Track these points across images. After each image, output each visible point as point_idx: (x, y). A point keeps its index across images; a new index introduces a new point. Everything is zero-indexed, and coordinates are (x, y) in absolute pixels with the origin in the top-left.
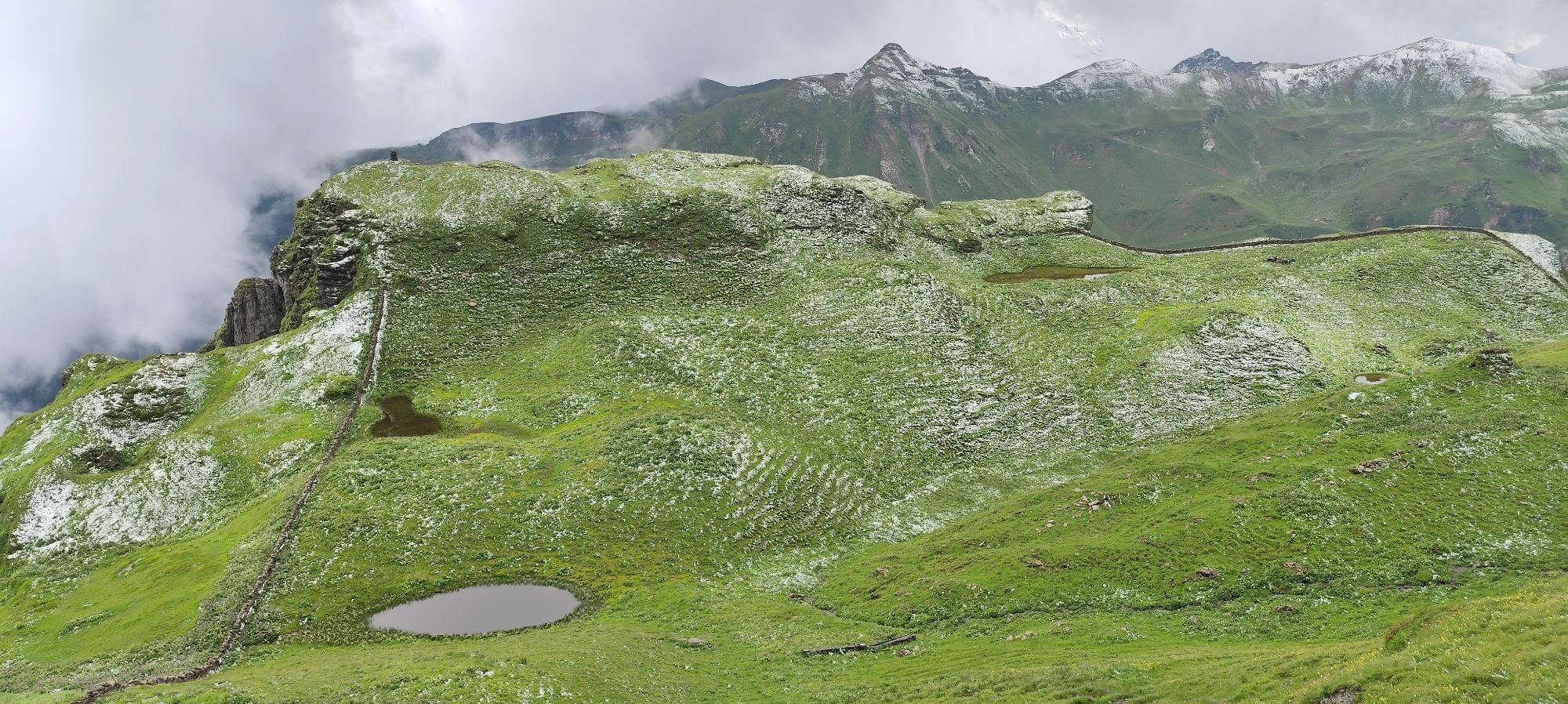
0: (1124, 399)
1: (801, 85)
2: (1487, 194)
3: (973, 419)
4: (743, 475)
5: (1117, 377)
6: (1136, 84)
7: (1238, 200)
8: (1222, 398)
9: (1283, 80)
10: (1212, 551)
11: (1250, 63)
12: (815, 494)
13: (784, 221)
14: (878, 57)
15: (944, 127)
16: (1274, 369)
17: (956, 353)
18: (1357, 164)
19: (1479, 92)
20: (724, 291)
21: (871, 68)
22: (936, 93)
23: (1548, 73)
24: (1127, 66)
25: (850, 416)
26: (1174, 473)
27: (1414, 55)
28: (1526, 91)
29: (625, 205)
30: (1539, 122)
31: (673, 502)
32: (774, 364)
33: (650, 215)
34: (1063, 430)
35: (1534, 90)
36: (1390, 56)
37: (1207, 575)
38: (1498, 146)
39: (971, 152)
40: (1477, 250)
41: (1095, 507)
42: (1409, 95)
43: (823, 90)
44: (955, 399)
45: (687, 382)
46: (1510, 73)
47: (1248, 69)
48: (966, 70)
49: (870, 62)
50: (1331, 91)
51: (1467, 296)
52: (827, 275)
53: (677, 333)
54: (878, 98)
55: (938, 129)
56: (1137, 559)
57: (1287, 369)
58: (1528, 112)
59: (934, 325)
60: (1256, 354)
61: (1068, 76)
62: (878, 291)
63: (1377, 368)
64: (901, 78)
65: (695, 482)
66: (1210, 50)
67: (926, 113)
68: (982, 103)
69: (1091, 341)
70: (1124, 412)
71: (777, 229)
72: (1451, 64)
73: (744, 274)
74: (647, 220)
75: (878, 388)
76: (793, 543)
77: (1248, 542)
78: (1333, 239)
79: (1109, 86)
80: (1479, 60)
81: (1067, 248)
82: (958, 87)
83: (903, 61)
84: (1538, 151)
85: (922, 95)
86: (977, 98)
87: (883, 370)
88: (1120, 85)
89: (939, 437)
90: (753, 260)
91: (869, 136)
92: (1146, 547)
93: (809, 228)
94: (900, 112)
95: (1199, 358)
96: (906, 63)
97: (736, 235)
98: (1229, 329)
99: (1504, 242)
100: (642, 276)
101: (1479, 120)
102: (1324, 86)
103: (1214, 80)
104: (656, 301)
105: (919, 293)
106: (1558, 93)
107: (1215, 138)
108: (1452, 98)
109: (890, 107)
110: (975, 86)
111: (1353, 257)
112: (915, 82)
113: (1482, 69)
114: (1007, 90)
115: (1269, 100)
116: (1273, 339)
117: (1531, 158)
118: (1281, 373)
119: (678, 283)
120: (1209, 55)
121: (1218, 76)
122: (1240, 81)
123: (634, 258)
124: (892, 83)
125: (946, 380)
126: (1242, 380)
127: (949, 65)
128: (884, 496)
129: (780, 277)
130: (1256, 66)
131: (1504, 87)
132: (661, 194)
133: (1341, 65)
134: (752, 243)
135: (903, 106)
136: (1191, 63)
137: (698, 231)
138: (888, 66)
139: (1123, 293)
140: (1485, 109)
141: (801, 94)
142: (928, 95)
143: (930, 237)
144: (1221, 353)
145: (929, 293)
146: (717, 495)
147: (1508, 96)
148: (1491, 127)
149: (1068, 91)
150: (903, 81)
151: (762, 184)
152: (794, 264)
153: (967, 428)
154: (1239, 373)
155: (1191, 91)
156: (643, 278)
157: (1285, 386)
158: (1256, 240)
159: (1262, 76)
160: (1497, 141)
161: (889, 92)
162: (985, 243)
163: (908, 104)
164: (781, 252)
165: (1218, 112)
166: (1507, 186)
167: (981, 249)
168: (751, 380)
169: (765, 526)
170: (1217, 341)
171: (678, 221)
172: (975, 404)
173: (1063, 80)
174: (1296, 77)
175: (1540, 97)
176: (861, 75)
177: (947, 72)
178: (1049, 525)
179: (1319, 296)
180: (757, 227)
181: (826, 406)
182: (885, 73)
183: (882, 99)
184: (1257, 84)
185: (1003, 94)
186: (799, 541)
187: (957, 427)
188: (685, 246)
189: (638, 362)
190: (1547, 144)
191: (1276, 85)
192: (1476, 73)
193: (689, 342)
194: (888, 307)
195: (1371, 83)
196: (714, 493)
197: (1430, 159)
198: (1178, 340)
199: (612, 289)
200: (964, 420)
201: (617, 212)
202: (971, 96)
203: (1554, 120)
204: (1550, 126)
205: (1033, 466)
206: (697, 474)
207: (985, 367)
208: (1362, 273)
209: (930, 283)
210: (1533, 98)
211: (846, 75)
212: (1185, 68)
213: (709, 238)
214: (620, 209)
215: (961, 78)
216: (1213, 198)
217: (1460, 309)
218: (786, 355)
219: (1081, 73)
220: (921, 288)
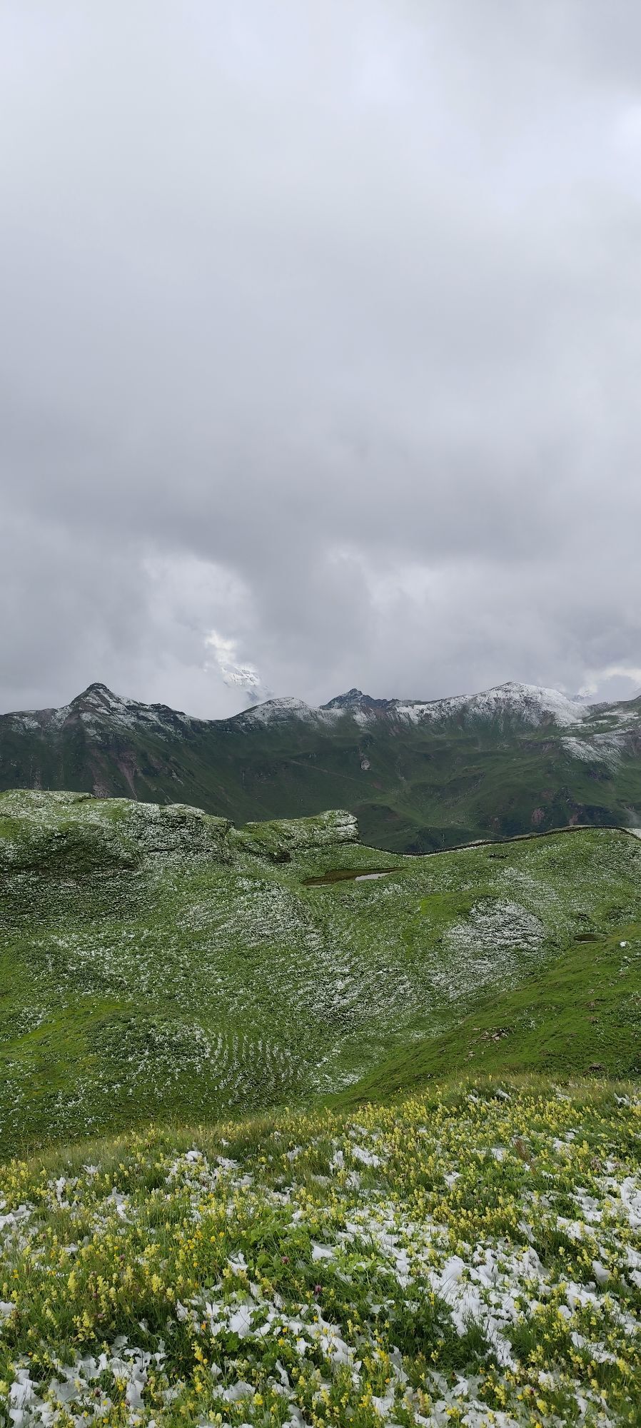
0: (436, 969)
1: (13, 719)
2: (567, 798)
3: (343, 994)
4: (212, 1054)
5: (424, 953)
6: (305, 717)
7: (393, 808)
8: (497, 962)
9: (413, 713)
10: (592, 1053)
11: (385, 700)
12: (265, 1065)
13: (145, 845)
14: (85, 695)
15: (149, 754)
16: (524, 936)
17: (314, 943)
18: (475, 777)
19: (549, 721)
20: (114, 908)
21: (79, 704)
22: (139, 726)
23: (591, 707)
24: (295, 703)
25: (257, 1001)
26: (537, 1008)
27: (501, 695)
28: (580, 721)
29: (16, 840)
30: (592, 742)
31: (169, 1083)
32: (181, 966)
33: (40, 848)
34: (403, 996)
35: (585, 720)
36: (485, 696)
37: (597, 1068)
38: (569, 762)
39: (175, 776)
40: (619, 842)
41: (497, 1038)
42: (503, 724)
43: (35, 724)
44: (326, 979)
45: (118, 986)
46: (567, 708)
47: (385, 706)
48: (164, 706)
49: (78, 699)
50: (448, 722)
51: (622, 875)
52: (195, 888)
53: (89, 947)
54: (88, 730)
55: (144, 756)
56: (547, 1066)
57: (533, 936)
58: (583, 735)
59: (292, 922)
60: (511, 926)
61: (249, 710)
62: (242, 898)
63: (585, 930)
64: (108, 713)
65: (179, 1064)
66: (354, 690)
67: (132, 743)
68: (180, 734)
69: (396, 927)
70: (438, 979)
71: (142, 853)
72: (527, 701)
73: (127, 892)
74: (38, 852)
75: (268, 977)
76: (269, 1103)
77: (610, 1044)
78: (527, 839)
79: (283, 719)
80: (545, 698)
81: (347, 854)
82: (158, 720)
83: (109, 699)
84: (595, 764)
85: (127, 728)
86: (176, 730)
87: (267, 962)
88: (292, 717)
89: (324, 1011)
90: (131, 879)
91: (81, 764)
92: (548, 1058)
93: (166, 850)
94: (108, 742)
95: (474, 932)
96: (110, 700)
97: (115, 860)
98: (489, 910)
99: (632, 835)
100: (43, 900)
101: (553, 742)
102: (443, 718)
103: (363, 714)
104: (60, 921)
105: (274, 897)
106: (600, 722)
107: (369, 759)
108: (532, 726)
109: (99, 738)
110: (172, 719)
111: (544, 851)
112: (120, 716)
113: (548, 704)
114: (201, 722)
115: (404, 727)
116: (519, 914)
117: (592, 769)
118: (531, 939)
119: (74, 904)
120: (354, 693)
121: (365, 711)
122: (383, 715)
123: (33, 885)
124: (100, 718)
125: (315, 965)
126: (506, 946)
127: (149, 701)
128: (308, 1061)
129: (157, 893)
130: (389, 702)
131: (566, 717)
132: (46, 830)
133: (453, 703)
134: (128, 865)
135: (111, 737)
136: (341, 700)
137: (82, 858)
138: (95, 702)
139: (404, 888)
140: (555, 734)
141: (14, 728)
142: (132, 727)
143: (251, 852)
144: (488, 928)
145: (280, 897)
146: (201, 1072)
147: (569, 725)
148: (562, 747)
149: (251, 723)
150: (110, 715)
151: (117, 815)
152: (164, 881)
153: (341, 1001)
154: (503, 942)
155: (346, 722)
156: (44, 903)
157: (535, 948)
158: (477, 842)
159: (398, 710)
160: (567, 757)
161: (97, 725)
162: (292, 853)
163: (116, 736)
164: (151, 872)
165: (368, 739)
166: (580, 791)
167: (290, 860)
168: (170, 980)
169: (245, 1093)
170: (484, 918)
171: (64, 851)
172: (340, 983)
173: (247, 714)
174: (422, 711)
175: (589, 725)
176: (71, 711)
177: (147, 708)
178: (472, 1055)
179: (532, 881)
180: (129, 851)
181: (237, 995)
182: (93, 709)
183: (91, 732)
184: (395, 717)
185: (197, 725)
186: (273, 1101)
187: (335, 1002)
188: (73, 872)
189: (71, 974)
190: (599, 759)
191: (409, 717)
192: (544, 708)
193: (104, 953)
194: (254, 910)
195: (475, 715)
196: (198, 1071)
197: (525, 772)
198: (457, 920)
199: (19, 914)
200: (337, 995)
201: (11, 847)
202: (170, 728)
203: (601, 742)
204: (600, 746)
205: (394, 1026)
206: (178, 1058)
207: (338, 953)
208: (553, 862)
209: (279, 889)
210: (585, 725)
211: (56, 711)
212: (337, 704)
213: (92, 864)
214: (13, 844)
215: (160, 712)
216: (373, 807)
217: (620, 884)
218: (186, 956)
219: (260, 709)
220: (274, 892)
